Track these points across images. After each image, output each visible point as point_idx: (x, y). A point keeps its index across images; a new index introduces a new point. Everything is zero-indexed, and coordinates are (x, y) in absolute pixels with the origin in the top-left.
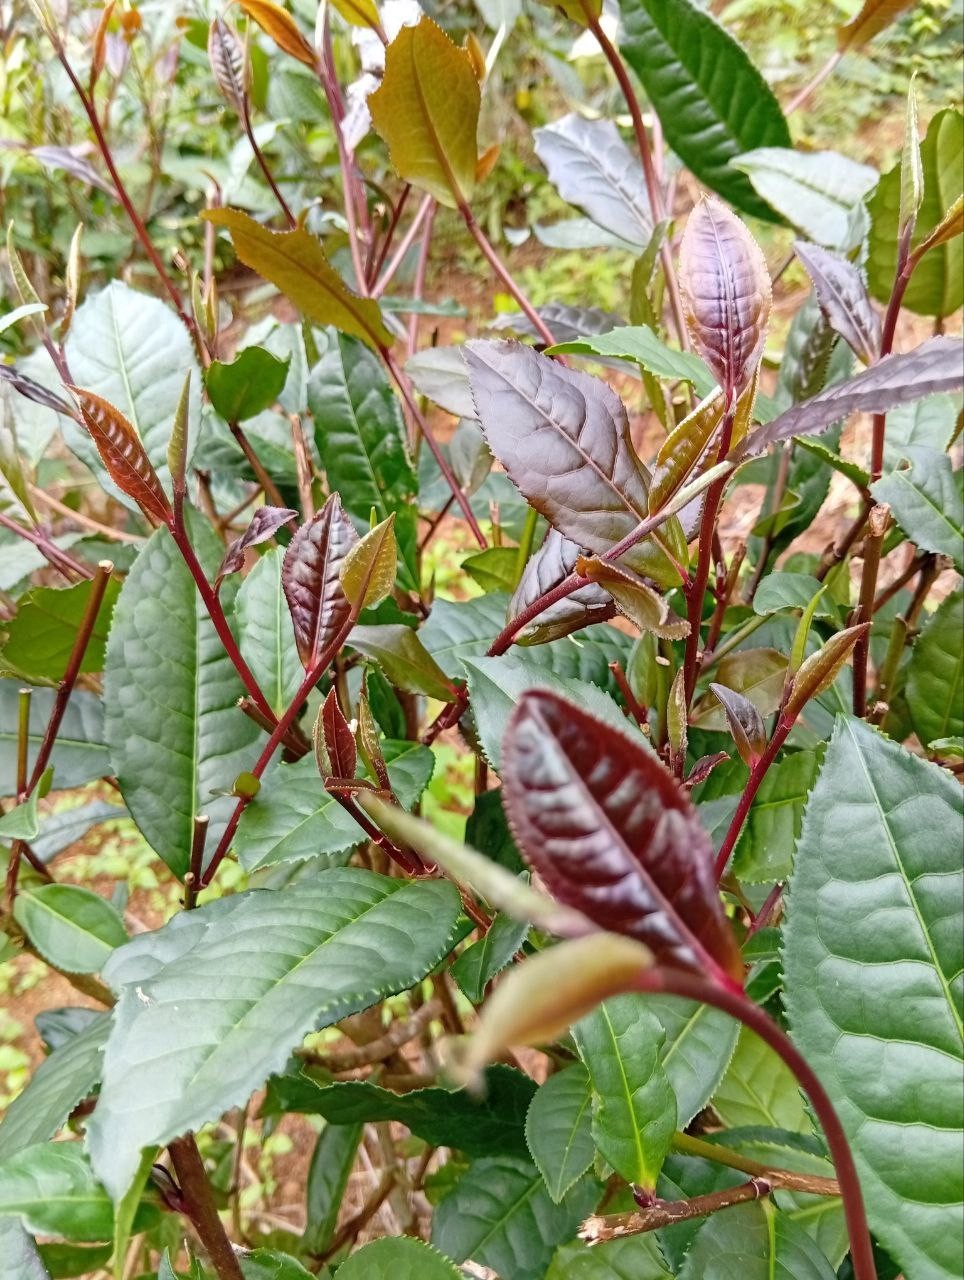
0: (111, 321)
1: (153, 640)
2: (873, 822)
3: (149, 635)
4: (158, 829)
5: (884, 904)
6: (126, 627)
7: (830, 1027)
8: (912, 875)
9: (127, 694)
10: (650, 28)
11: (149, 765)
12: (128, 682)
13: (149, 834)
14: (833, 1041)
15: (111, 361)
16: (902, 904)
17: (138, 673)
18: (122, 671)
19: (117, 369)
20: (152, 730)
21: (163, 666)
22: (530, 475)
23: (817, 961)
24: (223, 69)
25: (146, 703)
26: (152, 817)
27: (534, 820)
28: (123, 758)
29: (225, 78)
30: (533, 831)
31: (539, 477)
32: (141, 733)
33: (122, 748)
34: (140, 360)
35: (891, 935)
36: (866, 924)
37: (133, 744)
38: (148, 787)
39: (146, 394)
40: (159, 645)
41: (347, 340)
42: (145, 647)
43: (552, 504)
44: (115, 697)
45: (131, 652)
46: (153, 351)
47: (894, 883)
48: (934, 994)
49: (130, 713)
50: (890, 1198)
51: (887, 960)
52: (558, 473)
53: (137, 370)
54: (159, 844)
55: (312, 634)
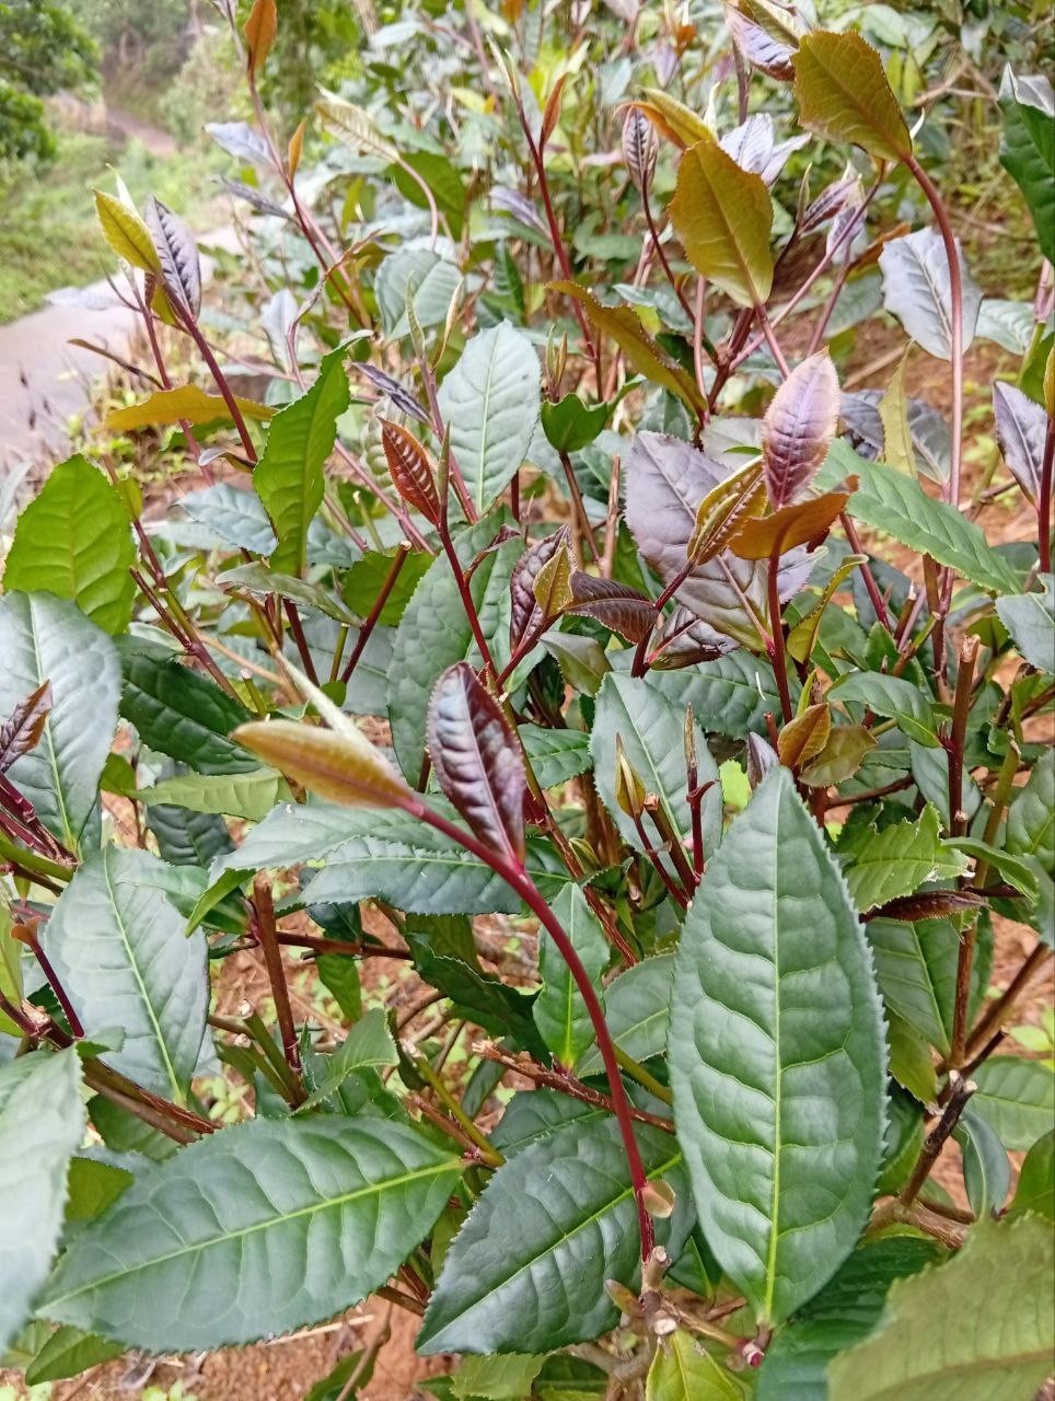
0: (492, 351)
1: (442, 610)
2: (768, 850)
3: (439, 606)
4: (407, 752)
5: (754, 911)
6: (425, 596)
7: (699, 990)
8: (781, 895)
9: (411, 645)
10: (1029, 143)
11: (413, 703)
12: (415, 637)
13: (400, 755)
14: (697, 1000)
15: (481, 386)
16: (767, 914)
17: (424, 632)
18: (413, 628)
19: (483, 393)
20: (422, 678)
21: (444, 632)
22: (650, 541)
23: (703, 940)
24: (632, 148)
25: (423, 657)
26: (406, 743)
27: (439, 735)
28: (396, 692)
29: (633, 157)
30: (436, 741)
31: (657, 544)
32: (414, 678)
33: (397, 685)
34: (500, 390)
35: (753, 935)
36: (739, 922)
37: (405, 684)
38: (408, 719)
39: (497, 418)
40: (446, 616)
41: (671, 397)
42: (435, 614)
43: (663, 566)
44: (402, 645)
45: (423, 616)
46: (511, 384)
47: (769, 898)
48: (769, 986)
49: (410, 660)
50: (698, 1124)
51: (746, 952)
52: (674, 543)
53: (496, 398)
54: (406, 764)
55: (523, 629)
